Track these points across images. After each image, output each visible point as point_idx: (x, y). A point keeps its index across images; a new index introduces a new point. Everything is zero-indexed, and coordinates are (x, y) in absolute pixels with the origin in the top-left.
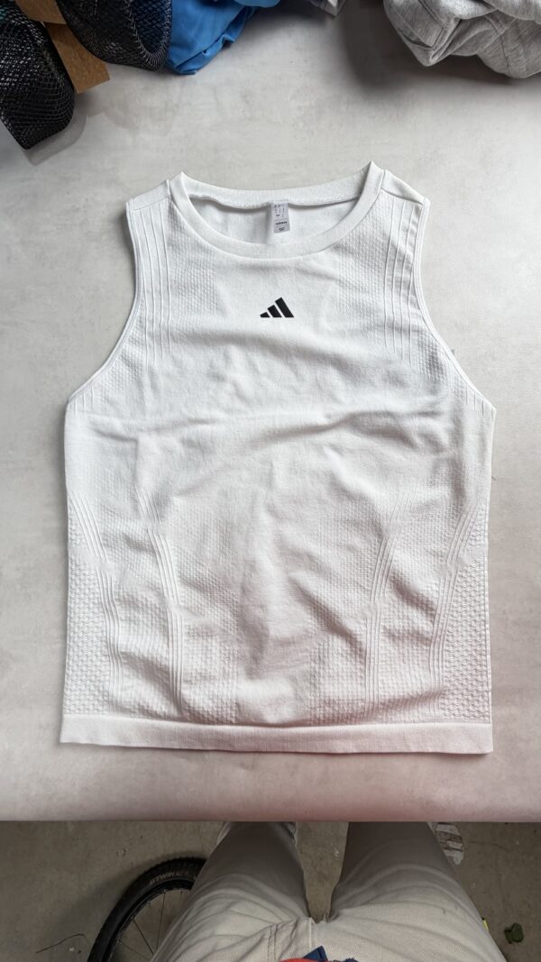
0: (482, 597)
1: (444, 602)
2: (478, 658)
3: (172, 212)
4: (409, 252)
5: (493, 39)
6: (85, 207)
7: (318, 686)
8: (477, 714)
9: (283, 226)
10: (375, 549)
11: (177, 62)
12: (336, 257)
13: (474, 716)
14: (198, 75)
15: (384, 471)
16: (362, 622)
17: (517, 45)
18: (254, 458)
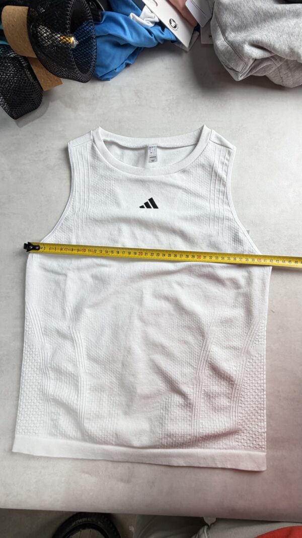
0: (262, 375)
1: (240, 377)
2: (259, 411)
3: (93, 148)
4: (223, 175)
5: (274, 69)
6: (46, 151)
7: (164, 425)
8: (258, 446)
9: (154, 159)
10: (200, 343)
11: (100, 75)
12: (183, 176)
13: (256, 447)
14: (111, 81)
15: (207, 299)
16: (191, 386)
17: (287, 71)
18: (132, 288)
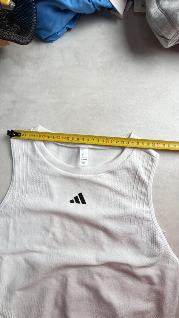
4: (146, 180)
12: (110, 176)
15: (124, 290)
18: (59, 274)
